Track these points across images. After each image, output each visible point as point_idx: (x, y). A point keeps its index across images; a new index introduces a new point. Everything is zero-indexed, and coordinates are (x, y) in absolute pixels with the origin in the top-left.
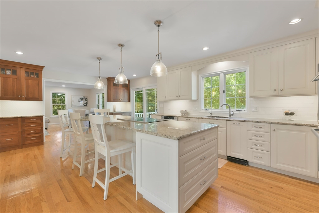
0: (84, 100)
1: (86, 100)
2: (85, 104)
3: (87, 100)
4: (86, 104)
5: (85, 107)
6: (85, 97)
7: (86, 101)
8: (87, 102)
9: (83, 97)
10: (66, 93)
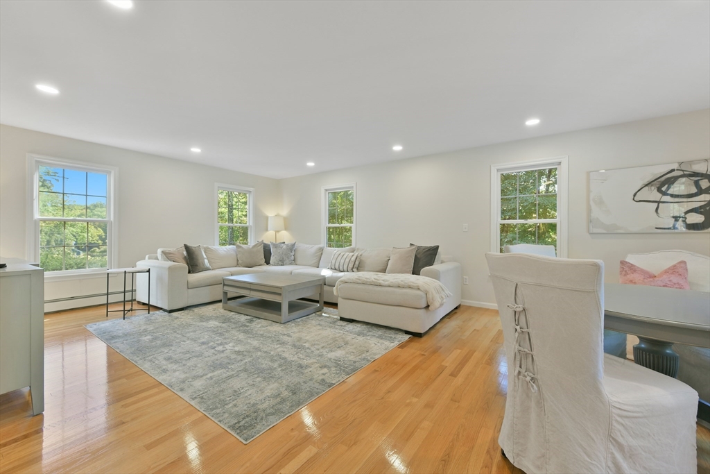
0: (683, 187)
1: (705, 184)
2: (694, 218)
4: (702, 219)
5: (695, 236)
6: (700, 168)
7: (706, 198)
9: (675, 166)
10: (559, 163)
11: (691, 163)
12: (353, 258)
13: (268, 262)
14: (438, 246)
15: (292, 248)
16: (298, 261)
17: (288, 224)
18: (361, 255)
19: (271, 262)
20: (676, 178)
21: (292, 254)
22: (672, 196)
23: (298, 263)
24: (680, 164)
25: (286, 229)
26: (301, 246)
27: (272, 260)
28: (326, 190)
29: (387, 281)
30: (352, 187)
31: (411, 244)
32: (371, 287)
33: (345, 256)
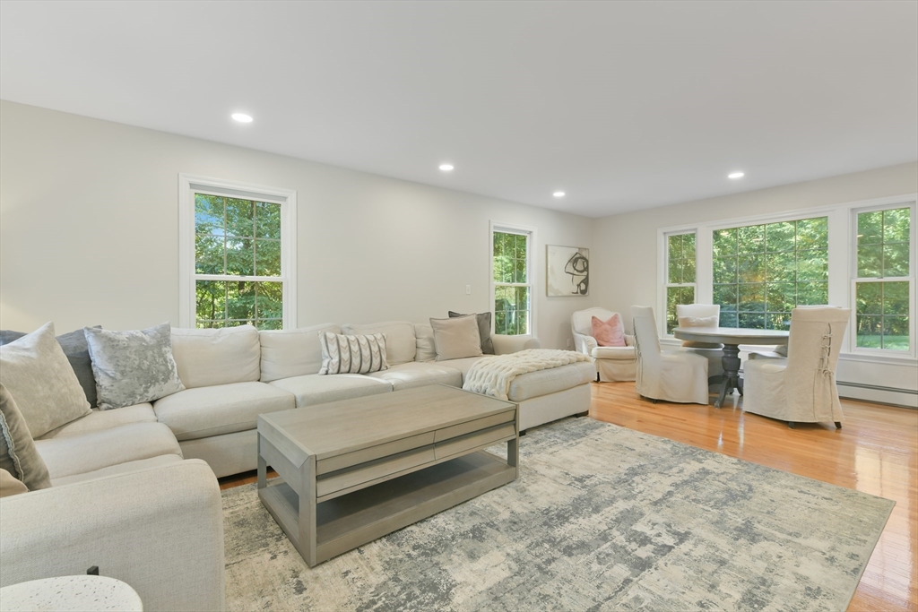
0: (580, 265)
1: (585, 264)
3: (587, 268)
4: (585, 287)
5: (583, 299)
6: (584, 254)
7: (586, 273)
8: (588, 277)
9: (578, 251)
10: (530, 233)
11: (582, 249)
20: (577, 259)
22: (577, 271)
31: (452, 315)
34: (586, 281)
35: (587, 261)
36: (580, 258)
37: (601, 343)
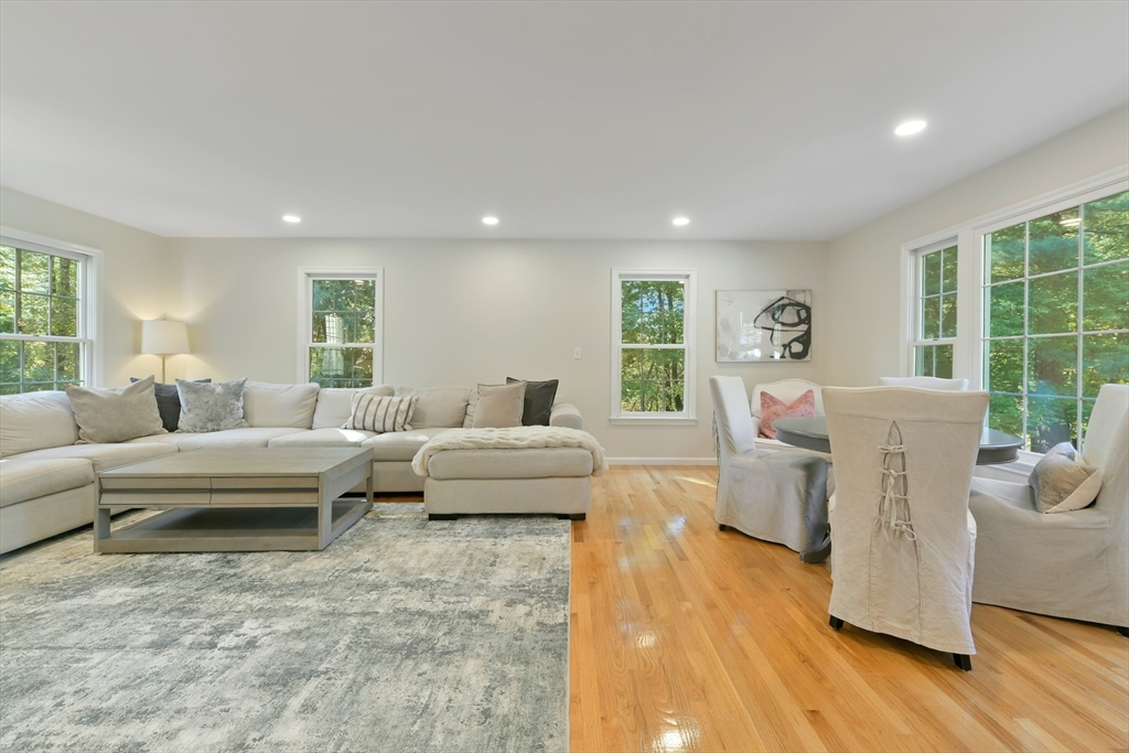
0: (789, 316)
1: (803, 314)
2: (797, 347)
3: (808, 320)
4: (801, 348)
5: (798, 365)
6: (800, 298)
7: (804, 327)
8: (808, 333)
9: (784, 294)
10: (688, 277)
11: (795, 292)
12: (404, 407)
13: (171, 425)
14: (557, 381)
15: (237, 391)
16: (257, 418)
17: (198, 339)
18: (417, 400)
19: (180, 424)
20: (784, 307)
21: (240, 404)
22: (783, 324)
23: (256, 422)
24: (788, 291)
25: (193, 351)
26: (258, 386)
27: (184, 420)
28: (309, 275)
29: (523, 439)
30: (375, 275)
31: (510, 380)
32: (498, 453)
33: (384, 403)
34: (805, 340)
35: (808, 310)
36: (789, 304)
37: (767, 432)
